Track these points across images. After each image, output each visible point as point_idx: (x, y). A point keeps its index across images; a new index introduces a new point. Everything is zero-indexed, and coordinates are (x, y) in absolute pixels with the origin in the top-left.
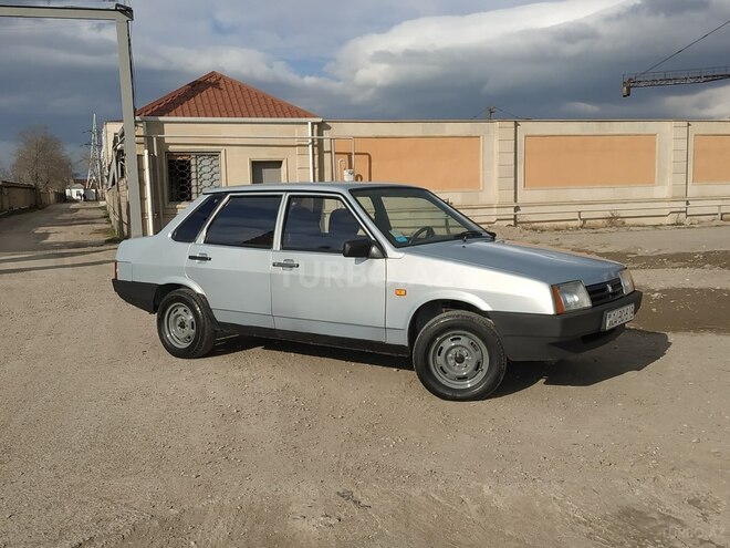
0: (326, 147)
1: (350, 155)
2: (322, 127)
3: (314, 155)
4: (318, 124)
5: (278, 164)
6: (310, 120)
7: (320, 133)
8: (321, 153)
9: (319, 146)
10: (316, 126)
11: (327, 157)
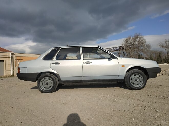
0: (14, 58)
1: (19, 60)
2: (13, 54)
3: (11, 59)
4: (13, 53)
5: (3, 61)
6: (11, 53)
7: (13, 55)
8: (13, 59)
9: (13, 58)
10: (12, 54)
11: (14, 60)
